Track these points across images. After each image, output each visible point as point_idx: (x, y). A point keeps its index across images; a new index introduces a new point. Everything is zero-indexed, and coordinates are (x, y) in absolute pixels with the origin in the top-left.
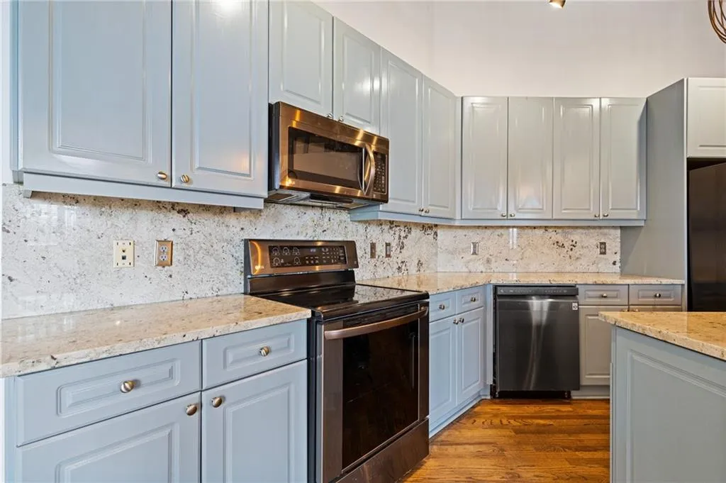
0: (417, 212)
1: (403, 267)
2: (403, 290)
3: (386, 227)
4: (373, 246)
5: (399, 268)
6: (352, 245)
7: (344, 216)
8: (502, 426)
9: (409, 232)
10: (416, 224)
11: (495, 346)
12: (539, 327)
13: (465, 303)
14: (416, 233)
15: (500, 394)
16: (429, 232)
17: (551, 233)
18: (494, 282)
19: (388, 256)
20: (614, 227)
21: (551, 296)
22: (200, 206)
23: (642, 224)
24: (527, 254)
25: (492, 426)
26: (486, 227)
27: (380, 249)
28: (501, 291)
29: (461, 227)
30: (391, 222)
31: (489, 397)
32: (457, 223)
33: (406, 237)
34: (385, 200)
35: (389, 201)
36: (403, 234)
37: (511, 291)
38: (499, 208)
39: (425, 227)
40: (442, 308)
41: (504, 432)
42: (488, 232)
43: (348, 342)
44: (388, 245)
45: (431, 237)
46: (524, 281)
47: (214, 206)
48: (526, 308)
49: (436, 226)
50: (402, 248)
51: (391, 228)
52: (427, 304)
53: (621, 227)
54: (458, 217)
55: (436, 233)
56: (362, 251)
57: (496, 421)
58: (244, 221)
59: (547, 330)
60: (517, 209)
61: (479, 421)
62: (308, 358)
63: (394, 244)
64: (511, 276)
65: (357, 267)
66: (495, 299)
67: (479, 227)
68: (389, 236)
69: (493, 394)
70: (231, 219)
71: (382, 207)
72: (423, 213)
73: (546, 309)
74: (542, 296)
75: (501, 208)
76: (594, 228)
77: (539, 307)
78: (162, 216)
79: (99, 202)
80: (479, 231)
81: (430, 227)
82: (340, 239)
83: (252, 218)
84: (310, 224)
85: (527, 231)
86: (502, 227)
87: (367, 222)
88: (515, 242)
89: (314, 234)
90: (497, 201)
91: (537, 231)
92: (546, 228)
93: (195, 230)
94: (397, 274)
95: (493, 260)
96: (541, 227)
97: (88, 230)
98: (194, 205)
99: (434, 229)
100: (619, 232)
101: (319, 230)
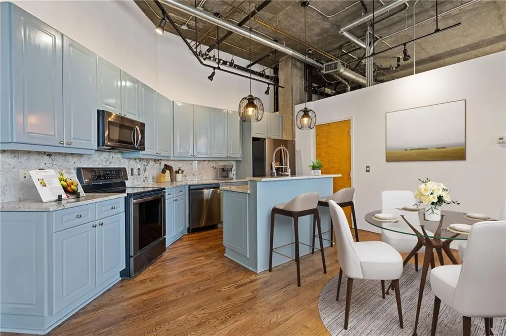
0: (155, 154)
1: (146, 180)
2: (144, 188)
3: (138, 161)
4: (132, 170)
5: (144, 180)
6: (124, 169)
7: (119, 155)
8: (193, 240)
9: (148, 163)
10: (152, 159)
11: (189, 211)
12: (207, 201)
13: (178, 192)
14: (151, 163)
15: (192, 230)
16: (157, 162)
17: (211, 163)
18: (188, 184)
19: (139, 174)
20: (234, 161)
21: (213, 188)
22: (56, 153)
23: (241, 159)
24: (202, 172)
25: (189, 240)
26: (184, 160)
27: (135, 171)
28: (192, 187)
29: (172, 160)
30: (140, 158)
31: (187, 233)
32: (171, 159)
33: (147, 165)
34: (144, 149)
35: (146, 150)
36: (146, 164)
37: (195, 187)
38: (190, 152)
39: (155, 160)
40: (169, 194)
41: (194, 241)
42: (186, 162)
43: (140, 204)
44: (139, 169)
45: (158, 165)
46: (200, 183)
47: (62, 153)
48: (202, 193)
49: (160, 159)
50: (145, 170)
51: (140, 161)
52: (165, 192)
53: (236, 161)
54: (172, 156)
55: (160, 163)
56: (129, 172)
57: (190, 239)
58: (75, 159)
59: (210, 201)
60: (198, 153)
61: (184, 240)
62: (125, 211)
63: (141, 169)
64: (195, 181)
65: (127, 180)
66: (189, 191)
67: (181, 160)
68: (139, 165)
69: (188, 232)
70: (70, 158)
71: (141, 152)
72: (157, 155)
73: (211, 193)
74: (208, 188)
75: (191, 153)
76: (227, 161)
77: (207, 193)
78: (40, 158)
79: (14, 152)
80: (181, 162)
81: (158, 160)
82: (117, 167)
83: (79, 158)
84: (104, 159)
85: (201, 162)
86: (191, 160)
87: (130, 159)
88: (196, 166)
89: (106, 164)
90: (189, 148)
91: (205, 162)
92: (209, 161)
93: (54, 163)
94: (143, 183)
95: (188, 175)
96: (207, 161)
97: (9, 165)
98: (53, 153)
99: (160, 161)
100: (235, 162)
101: (108, 163)
